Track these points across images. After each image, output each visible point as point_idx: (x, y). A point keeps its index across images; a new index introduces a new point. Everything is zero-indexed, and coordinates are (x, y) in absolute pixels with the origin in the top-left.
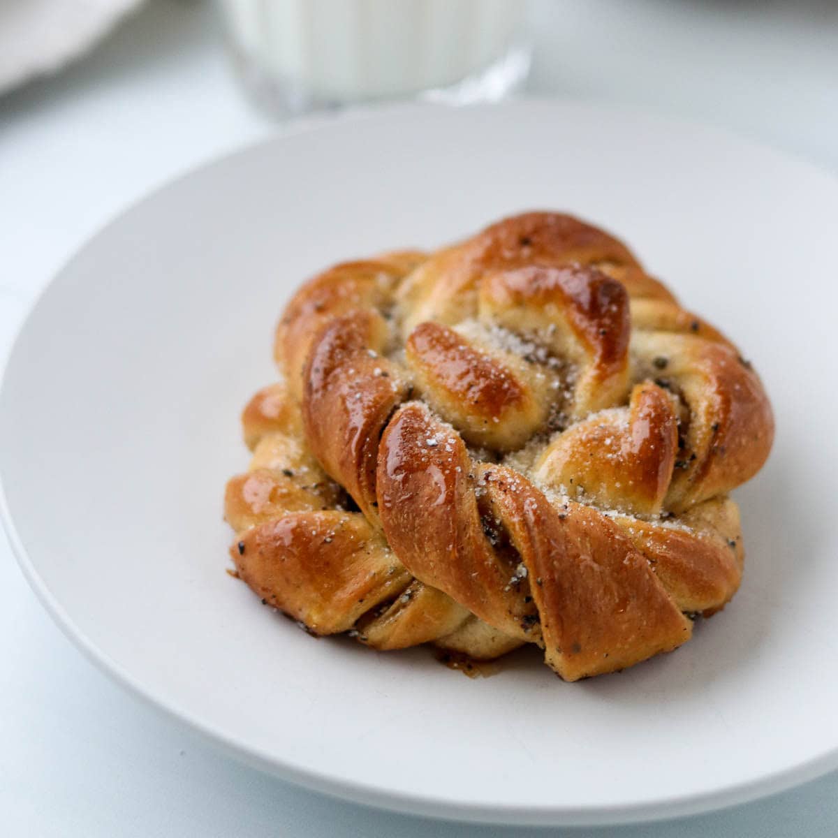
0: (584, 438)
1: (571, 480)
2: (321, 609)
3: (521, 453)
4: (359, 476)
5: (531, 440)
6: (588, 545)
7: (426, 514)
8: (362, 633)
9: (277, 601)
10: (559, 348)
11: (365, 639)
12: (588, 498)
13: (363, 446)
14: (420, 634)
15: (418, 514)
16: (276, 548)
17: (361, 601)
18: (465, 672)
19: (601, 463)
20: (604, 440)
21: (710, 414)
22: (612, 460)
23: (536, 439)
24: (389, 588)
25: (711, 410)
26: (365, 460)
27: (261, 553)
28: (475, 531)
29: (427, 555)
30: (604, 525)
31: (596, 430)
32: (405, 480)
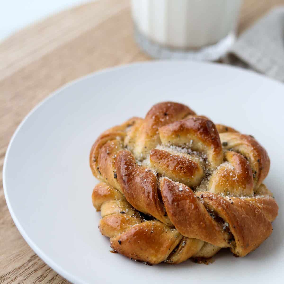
0: (222, 175)
1: (224, 190)
2: (156, 256)
3: (201, 186)
4: (157, 207)
5: (202, 181)
6: (243, 210)
7: (190, 214)
8: (170, 260)
9: (138, 257)
10: (195, 147)
11: (172, 262)
12: (231, 195)
13: (155, 197)
14: (190, 255)
15: (187, 215)
16: (135, 239)
17: (169, 249)
18: (205, 264)
19: (232, 182)
20: (229, 174)
21: (255, 157)
22: (235, 180)
23: (203, 180)
24: (177, 242)
25: (255, 155)
26: (157, 201)
27: (129, 242)
28: (208, 215)
29: (193, 228)
30: (245, 202)
31: (225, 171)
32: (178, 205)
